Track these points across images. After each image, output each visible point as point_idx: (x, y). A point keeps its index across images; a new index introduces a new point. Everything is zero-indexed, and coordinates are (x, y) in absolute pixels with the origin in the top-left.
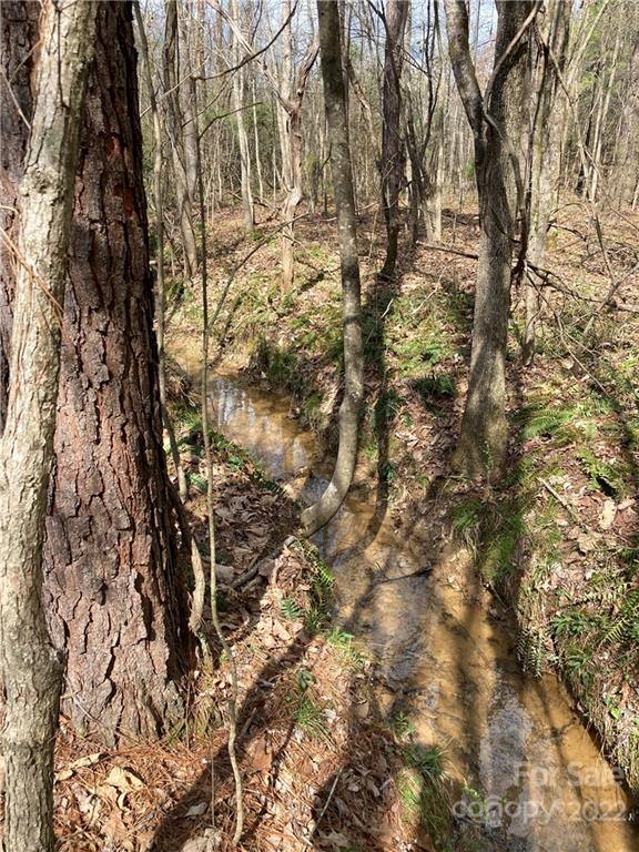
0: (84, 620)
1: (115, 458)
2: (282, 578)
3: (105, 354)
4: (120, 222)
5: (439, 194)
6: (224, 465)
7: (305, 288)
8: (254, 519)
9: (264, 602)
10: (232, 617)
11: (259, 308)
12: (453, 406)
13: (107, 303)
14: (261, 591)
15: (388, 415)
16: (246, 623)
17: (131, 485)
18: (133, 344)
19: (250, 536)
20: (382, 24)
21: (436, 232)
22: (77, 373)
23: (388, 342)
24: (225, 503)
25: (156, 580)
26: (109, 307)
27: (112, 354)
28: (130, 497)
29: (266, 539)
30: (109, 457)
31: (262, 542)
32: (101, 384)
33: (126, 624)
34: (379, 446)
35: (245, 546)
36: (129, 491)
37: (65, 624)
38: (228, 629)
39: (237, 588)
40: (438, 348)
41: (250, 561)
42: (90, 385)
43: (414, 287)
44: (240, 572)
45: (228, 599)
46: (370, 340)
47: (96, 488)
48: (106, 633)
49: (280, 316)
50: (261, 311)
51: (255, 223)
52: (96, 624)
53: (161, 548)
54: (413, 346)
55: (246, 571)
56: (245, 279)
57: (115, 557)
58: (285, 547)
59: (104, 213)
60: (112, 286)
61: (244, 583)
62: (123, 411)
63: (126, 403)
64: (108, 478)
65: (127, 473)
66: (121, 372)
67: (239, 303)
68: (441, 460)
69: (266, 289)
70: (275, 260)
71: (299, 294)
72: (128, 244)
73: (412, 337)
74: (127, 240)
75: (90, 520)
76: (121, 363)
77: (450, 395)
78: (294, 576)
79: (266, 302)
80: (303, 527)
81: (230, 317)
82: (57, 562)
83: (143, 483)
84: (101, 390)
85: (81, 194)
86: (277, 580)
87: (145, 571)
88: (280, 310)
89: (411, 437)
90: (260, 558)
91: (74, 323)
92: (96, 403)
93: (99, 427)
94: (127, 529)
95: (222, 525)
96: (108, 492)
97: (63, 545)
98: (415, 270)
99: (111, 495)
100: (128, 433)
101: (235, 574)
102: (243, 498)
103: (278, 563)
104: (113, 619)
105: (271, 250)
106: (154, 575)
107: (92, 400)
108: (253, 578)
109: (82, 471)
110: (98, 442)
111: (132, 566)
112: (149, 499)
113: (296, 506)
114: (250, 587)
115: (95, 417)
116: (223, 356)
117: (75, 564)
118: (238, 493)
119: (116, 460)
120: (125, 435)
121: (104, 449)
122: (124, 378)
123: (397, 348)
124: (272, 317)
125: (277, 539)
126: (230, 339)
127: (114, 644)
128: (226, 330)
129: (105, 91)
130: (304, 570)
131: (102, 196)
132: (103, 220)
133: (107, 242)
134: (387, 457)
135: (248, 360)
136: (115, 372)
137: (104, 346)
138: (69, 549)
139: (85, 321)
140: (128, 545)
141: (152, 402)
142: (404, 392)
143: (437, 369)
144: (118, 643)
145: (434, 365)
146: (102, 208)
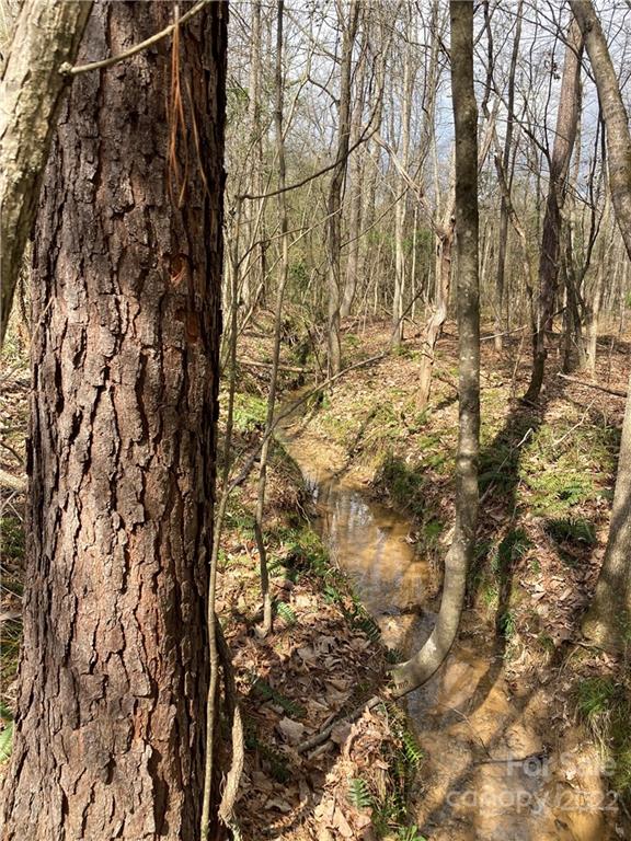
0: (84, 800)
1: (141, 612)
2: (357, 747)
3: (143, 492)
4: (179, 349)
5: (595, 322)
6: (318, 595)
7: (441, 406)
8: (339, 666)
9: (330, 777)
10: (289, 792)
11: (391, 423)
12: (591, 558)
13: (152, 436)
14: (329, 762)
15: (513, 557)
16: (302, 805)
17: (158, 644)
18: (179, 482)
19: (329, 688)
20: (545, 160)
21: (590, 360)
22: (109, 512)
23: (522, 473)
24: (310, 642)
25: (178, 760)
26: (154, 440)
27: (152, 492)
28: (155, 659)
29: (346, 696)
30: (135, 610)
31: (341, 698)
32: (135, 526)
33: (132, 812)
34: (501, 592)
35: (322, 700)
36: (154, 651)
37: (64, 797)
38: (279, 811)
39: (303, 753)
40: (578, 487)
41: (324, 720)
42: (122, 525)
43: (559, 416)
44: (310, 732)
45: (289, 766)
46: (502, 470)
47: (114, 644)
48: (108, 819)
49: (412, 432)
50: (392, 426)
51: (403, 339)
52: (96, 807)
53: (190, 720)
54: (549, 481)
55: (318, 732)
56: (383, 392)
57: (127, 729)
58: (367, 710)
59: (160, 339)
60: (161, 417)
61: (312, 748)
62: (157, 556)
63: (163, 549)
64: (131, 634)
65: (155, 629)
66: (161, 513)
67: (373, 416)
68: (571, 620)
69: (401, 404)
70: (416, 376)
71: (434, 412)
72: (186, 373)
73: (549, 471)
74: (185, 367)
75: (104, 681)
76: (162, 503)
77: (589, 544)
78: (371, 748)
79: (399, 418)
80: (392, 686)
81: (363, 429)
82: (65, 723)
83: (173, 643)
84: (134, 532)
85: (136, 317)
86: (351, 750)
87: (164, 750)
88: (412, 426)
89: (538, 588)
90: (336, 718)
91: (111, 455)
92: (126, 546)
93: (127, 573)
94: (147, 696)
95: (302, 669)
96: (128, 649)
97: (70, 704)
98: (563, 397)
99: (132, 654)
100: (160, 584)
101: (305, 733)
102: (331, 640)
103: (355, 730)
104: (118, 804)
105: (414, 366)
106: (176, 753)
107: (122, 542)
108: (323, 742)
109: (103, 622)
110: (123, 591)
111: (146, 743)
112: (179, 661)
113: (391, 658)
114: (318, 754)
115: (123, 563)
116: (350, 467)
117: (82, 730)
118: (327, 632)
119: (143, 614)
120: (156, 585)
121: (129, 600)
122: (164, 520)
123: (531, 480)
124: (403, 433)
125: (359, 697)
126: (359, 450)
127: (115, 835)
128: (357, 441)
129: (176, 210)
130: (385, 742)
131: (160, 320)
132: (158, 345)
133: (161, 369)
134: (507, 606)
135: (373, 474)
136: (152, 512)
137: (144, 483)
138: (78, 710)
139: (124, 454)
140: (146, 716)
141: (197, 547)
142: (534, 533)
143: (576, 511)
144: (120, 834)
145: (572, 506)
146: (159, 332)
